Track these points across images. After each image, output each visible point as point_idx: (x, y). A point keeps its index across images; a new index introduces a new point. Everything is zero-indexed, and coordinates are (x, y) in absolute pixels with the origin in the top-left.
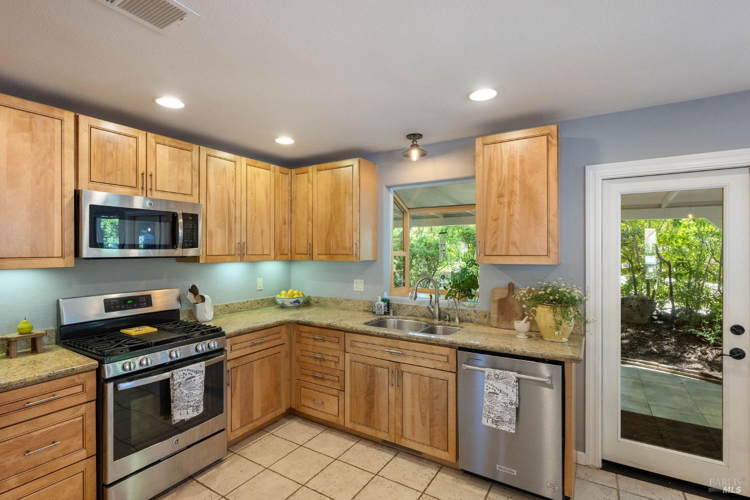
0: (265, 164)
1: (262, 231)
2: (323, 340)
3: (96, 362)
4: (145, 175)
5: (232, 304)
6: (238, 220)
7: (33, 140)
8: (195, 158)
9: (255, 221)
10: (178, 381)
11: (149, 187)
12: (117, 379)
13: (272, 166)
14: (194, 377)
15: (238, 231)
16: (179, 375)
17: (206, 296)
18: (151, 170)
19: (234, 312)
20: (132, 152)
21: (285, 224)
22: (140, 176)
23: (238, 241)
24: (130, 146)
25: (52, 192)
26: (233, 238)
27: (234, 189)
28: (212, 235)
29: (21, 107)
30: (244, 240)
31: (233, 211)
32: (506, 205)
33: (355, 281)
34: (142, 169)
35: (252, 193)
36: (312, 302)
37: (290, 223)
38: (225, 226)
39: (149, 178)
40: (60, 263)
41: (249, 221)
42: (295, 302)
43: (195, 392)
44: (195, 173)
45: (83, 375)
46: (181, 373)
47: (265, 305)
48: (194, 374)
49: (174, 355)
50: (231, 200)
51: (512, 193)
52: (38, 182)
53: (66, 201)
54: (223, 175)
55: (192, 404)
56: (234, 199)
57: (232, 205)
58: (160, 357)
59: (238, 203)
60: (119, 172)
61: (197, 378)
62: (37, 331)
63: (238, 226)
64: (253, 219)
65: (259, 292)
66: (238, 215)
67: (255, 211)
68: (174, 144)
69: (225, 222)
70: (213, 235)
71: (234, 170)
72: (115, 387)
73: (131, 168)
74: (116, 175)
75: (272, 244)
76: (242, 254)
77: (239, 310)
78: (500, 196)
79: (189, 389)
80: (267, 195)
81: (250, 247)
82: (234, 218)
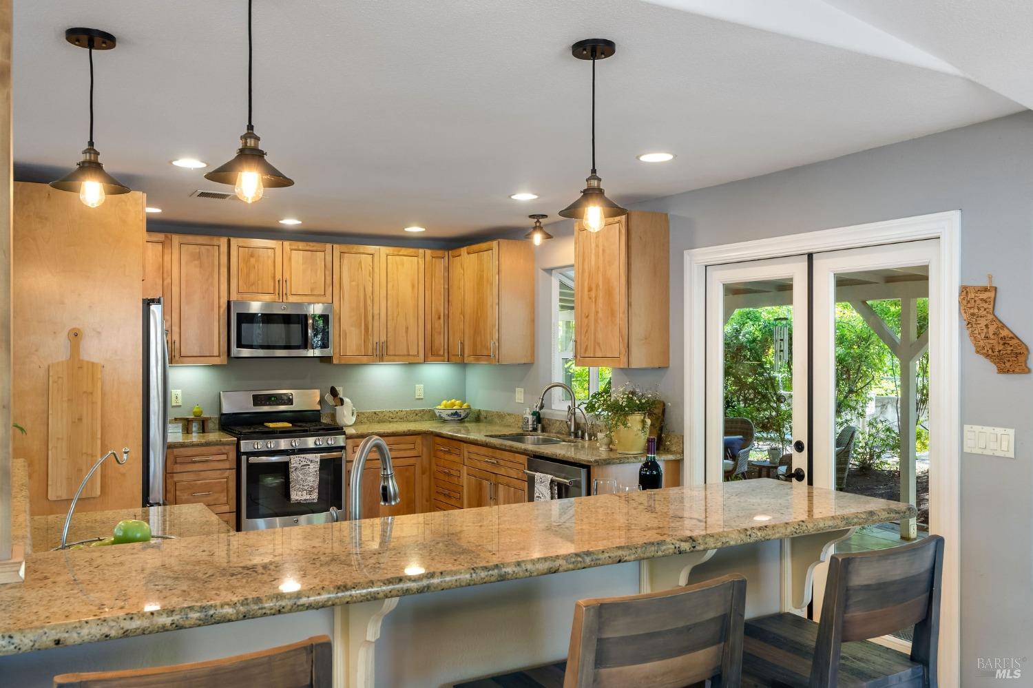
0: (411, 251)
1: (407, 328)
2: (449, 452)
3: (236, 439)
4: (281, 282)
5: (382, 412)
6: (376, 317)
7: (201, 266)
8: (329, 258)
9: (397, 317)
10: (294, 465)
11: (284, 292)
12: (249, 454)
13: (421, 251)
14: (309, 465)
15: (376, 329)
16: (295, 461)
17: (346, 400)
18: (287, 276)
19: (384, 422)
20: (270, 262)
21: (439, 318)
22: (277, 283)
23: (376, 340)
24: (268, 257)
25: (213, 304)
26: (371, 338)
27: (371, 285)
28: (346, 335)
29: (194, 242)
30: (383, 339)
31: (369, 308)
32: (594, 300)
33: (517, 389)
34: (278, 276)
35: (393, 286)
36: (482, 417)
37: (446, 317)
38: (361, 326)
39: (284, 282)
40: (217, 361)
41: (390, 318)
42: (452, 414)
43: (309, 478)
44: (328, 273)
45: (227, 447)
46: (297, 459)
47: (426, 417)
48: (309, 463)
49: (294, 444)
50: (368, 297)
51: (597, 286)
52: (204, 298)
53: (222, 310)
54: (358, 270)
55: (306, 488)
56: (371, 295)
57: (369, 302)
58: (283, 444)
59: (376, 299)
60: (260, 282)
61: (311, 467)
62: (204, 415)
63: (376, 324)
64: (395, 315)
65: (417, 401)
66: (376, 312)
67: (398, 306)
68: (308, 248)
69: (361, 320)
70: (348, 335)
71: (371, 264)
72: (248, 460)
73: (270, 278)
74: (258, 284)
75: (421, 344)
76: (381, 354)
77: (390, 419)
78: (590, 290)
79: (304, 474)
80: (413, 286)
81: (391, 347)
82: (371, 315)
